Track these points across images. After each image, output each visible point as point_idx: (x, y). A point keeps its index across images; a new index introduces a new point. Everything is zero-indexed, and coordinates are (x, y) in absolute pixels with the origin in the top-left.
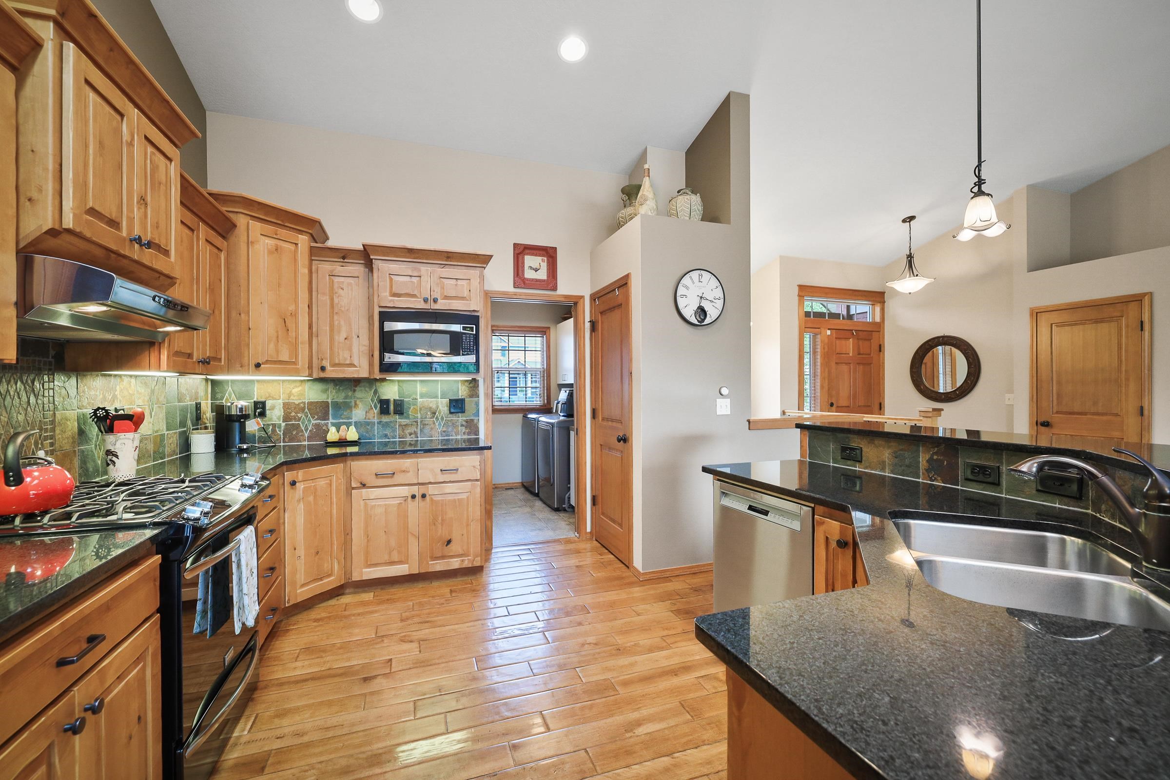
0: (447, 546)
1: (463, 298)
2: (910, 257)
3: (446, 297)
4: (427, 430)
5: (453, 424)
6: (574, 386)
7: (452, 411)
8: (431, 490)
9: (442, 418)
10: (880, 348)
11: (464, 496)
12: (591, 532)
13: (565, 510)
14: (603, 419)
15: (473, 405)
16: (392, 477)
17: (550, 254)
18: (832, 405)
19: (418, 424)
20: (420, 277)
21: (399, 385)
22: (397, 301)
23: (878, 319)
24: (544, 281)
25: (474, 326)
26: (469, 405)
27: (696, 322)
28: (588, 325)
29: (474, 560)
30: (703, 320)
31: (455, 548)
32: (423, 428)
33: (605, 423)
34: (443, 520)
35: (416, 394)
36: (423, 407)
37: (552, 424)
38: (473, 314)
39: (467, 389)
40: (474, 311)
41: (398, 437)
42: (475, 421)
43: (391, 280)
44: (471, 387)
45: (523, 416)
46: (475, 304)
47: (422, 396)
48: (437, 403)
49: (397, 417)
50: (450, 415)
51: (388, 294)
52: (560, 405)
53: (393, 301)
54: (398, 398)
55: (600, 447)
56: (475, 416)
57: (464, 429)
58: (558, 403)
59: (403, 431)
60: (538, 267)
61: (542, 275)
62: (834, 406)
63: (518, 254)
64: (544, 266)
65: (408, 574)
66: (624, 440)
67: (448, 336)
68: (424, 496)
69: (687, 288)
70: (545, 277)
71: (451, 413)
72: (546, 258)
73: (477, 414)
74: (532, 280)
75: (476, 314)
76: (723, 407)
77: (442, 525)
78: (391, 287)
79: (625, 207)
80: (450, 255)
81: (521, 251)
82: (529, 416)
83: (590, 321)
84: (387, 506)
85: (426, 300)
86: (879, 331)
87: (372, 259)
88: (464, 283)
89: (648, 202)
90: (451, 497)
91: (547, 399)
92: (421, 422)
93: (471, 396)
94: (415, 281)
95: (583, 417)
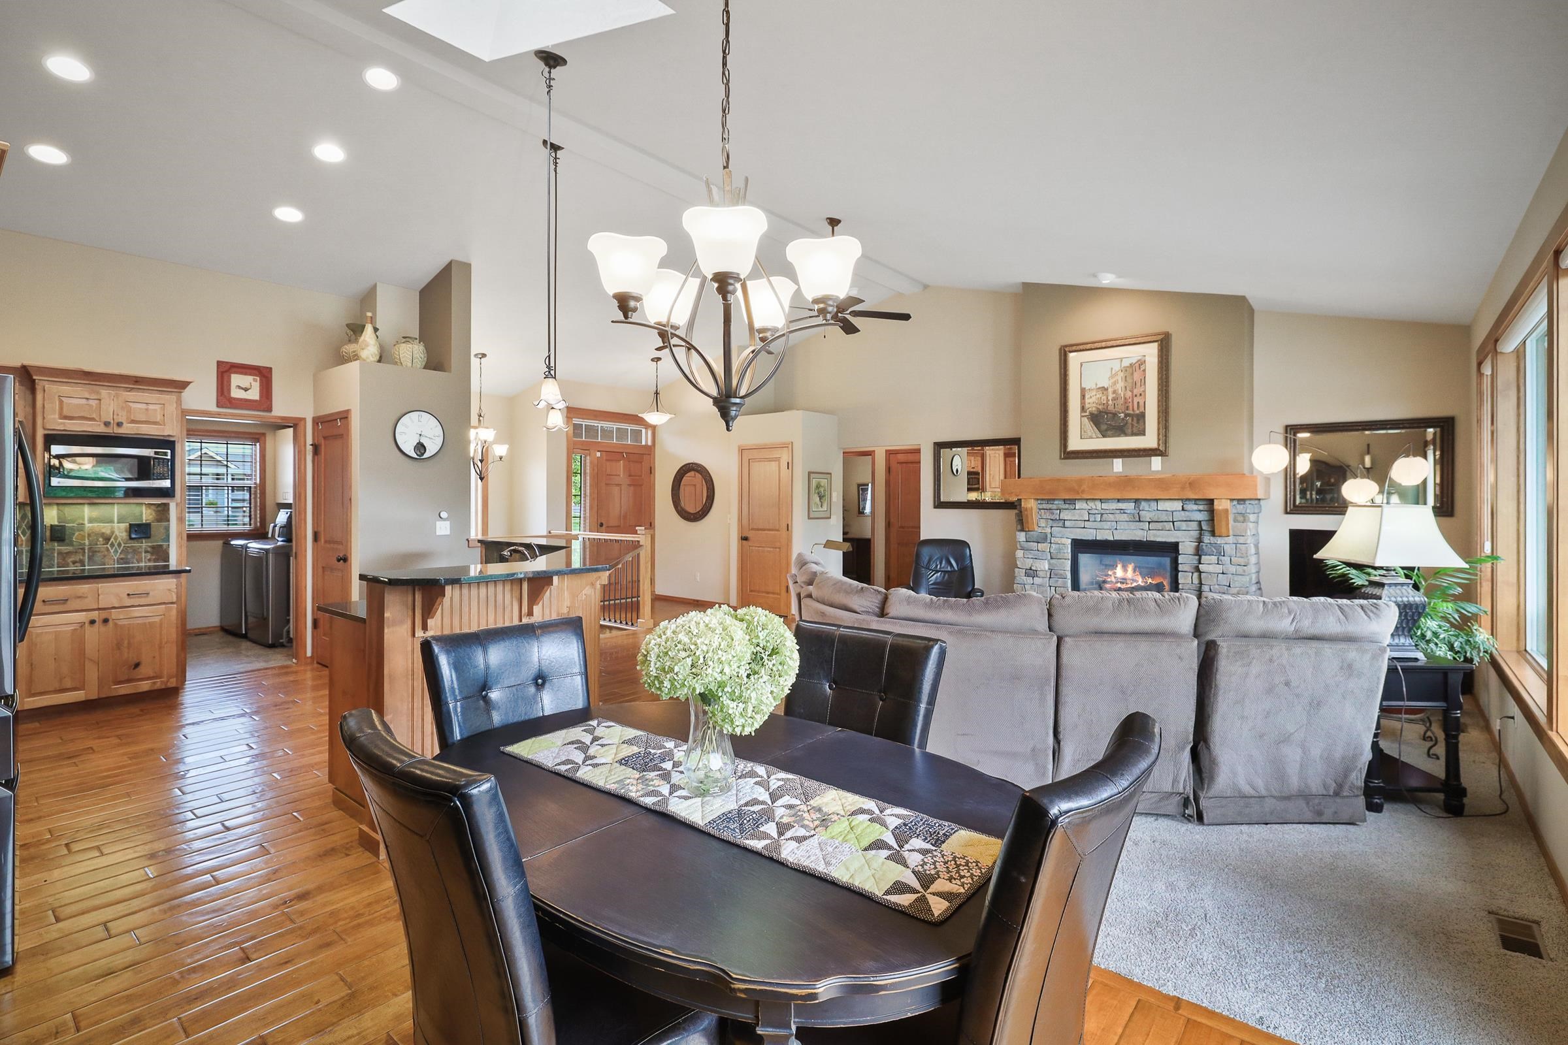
0: (134, 669)
1: (155, 423)
2: (657, 393)
3: (133, 422)
4: (98, 558)
5: (134, 550)
6: (293, 506)
7: (133, 536)
8: (114, 614)
9: (119, 545)
10: (651, 471)
11: (157, 619)
12: (312, 657)
13: (282, 645)
14: (326, 542)
15: (162, 530)
16: (64, 603)
17: (264, 375)
18: (601, 525)
19: (85, 552)
20: (100, 400)
21: (58, 509)
22: (69, 423)
23: (650, 443)
24: (256, 401)
25: (169, 451)
26: (157, 529)
27: (415, 456)
28: (309, 448)
29: (167, 682)
30: (423, 454)
31: (144, 670)
32: (93, 556)
33: (328, 546)
34: (129, 643)
35: (83, 519)
36: (93, 533)
37: (267, 551)
38: (167, 438)
39: (154, 513)
40: (169, 436)
41: (56, 566)
42: (165, 547)
43: (61, 402)
44: (159, 511)
45: (224, 543)
46: (170, 429)
47: (91, 521)
48: (112, 528)
49: (56, 544)
50: (130, 541)
51: (57, 416)
52: (277, 529)
53: (64, 423)
54: (56, 523)
55: (322, 570)
56: (163, 540)
57: (149, 556)
58: (275, 526)
59: (64, 559)
60: (249, 387)
61: (254, 394)
62: (604, 526)
63: (223, 373)
64: (256, 386)
65: (84, 699)
66: (345, 559)
67: (136, 460)
68: (106, 621)
69: (407, 427)
70: (257, 397)
71: (131, 538)
72: (258, 379)
73: (167, 539)
74: (241, 400)
75: (172, 439)
76: (443, 528)
77: (129, 649)
78: (61, 408)
79: (350, 341)
80: (138, 380)
81: (225, 370)
82: (232, 543)
83: (312, 445)
84: (57, 634)
85: (107, 424)
86: (650, 454)
87: (35, 380)
88: (157, 407)
89: (369, 348)
90: (140, 621)
91: (260, 522)
92: (89, 549)
93: (159, 520)
94: (94, 405)
95: (303, 541)
